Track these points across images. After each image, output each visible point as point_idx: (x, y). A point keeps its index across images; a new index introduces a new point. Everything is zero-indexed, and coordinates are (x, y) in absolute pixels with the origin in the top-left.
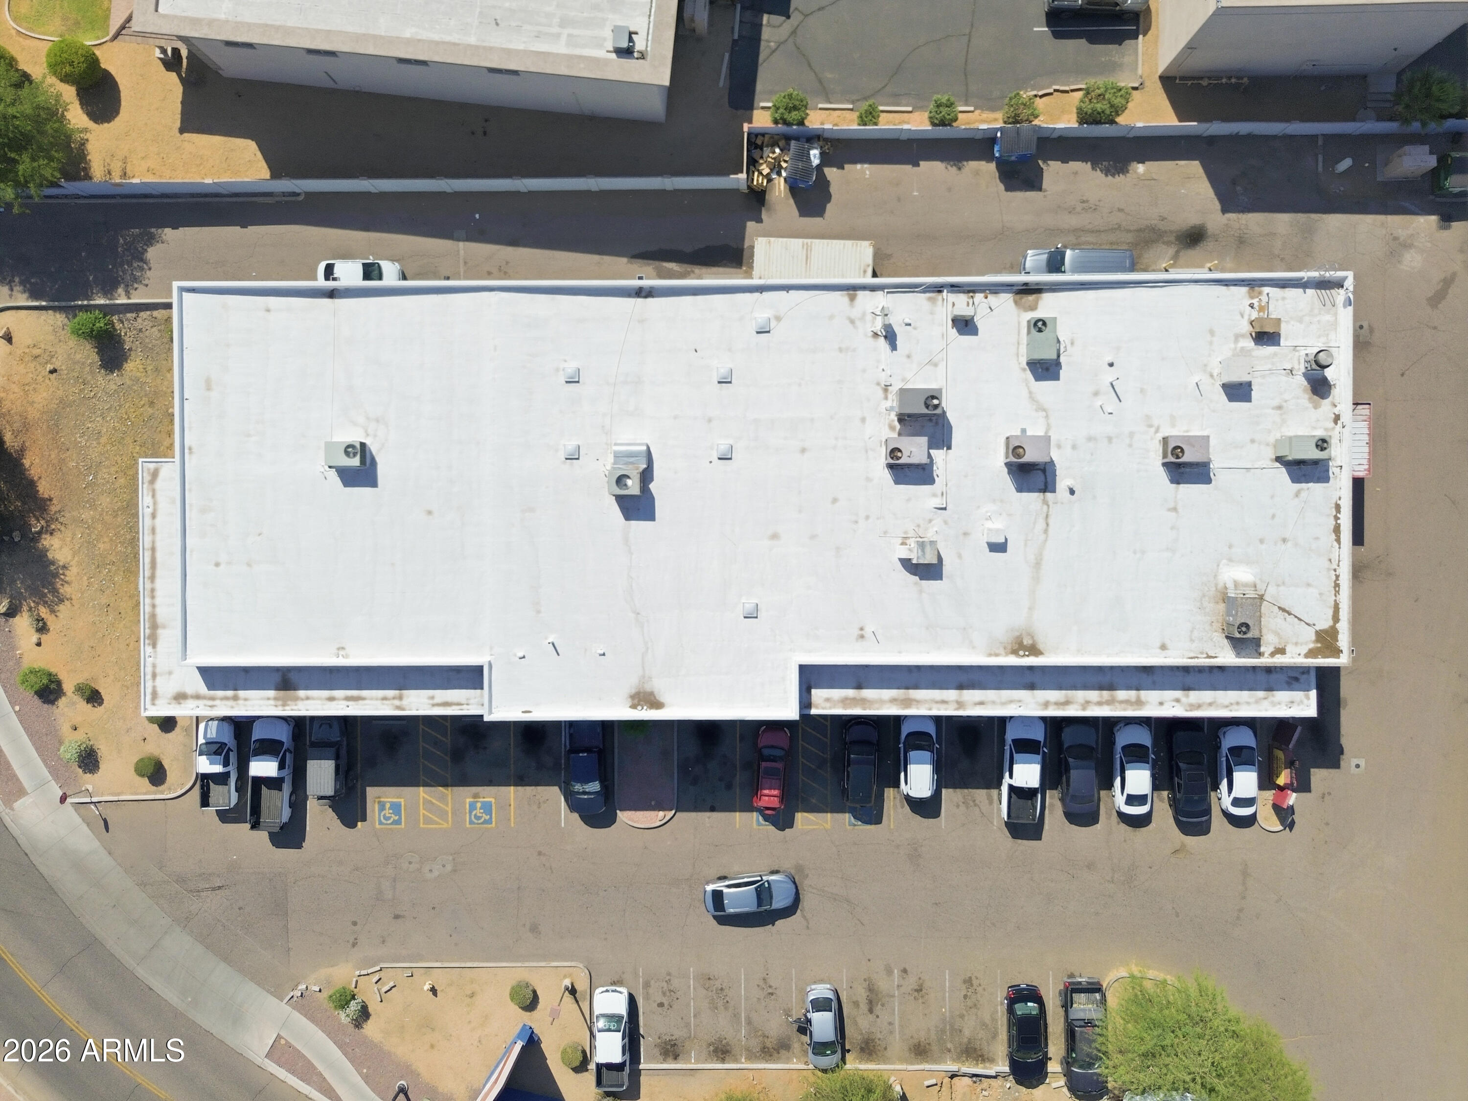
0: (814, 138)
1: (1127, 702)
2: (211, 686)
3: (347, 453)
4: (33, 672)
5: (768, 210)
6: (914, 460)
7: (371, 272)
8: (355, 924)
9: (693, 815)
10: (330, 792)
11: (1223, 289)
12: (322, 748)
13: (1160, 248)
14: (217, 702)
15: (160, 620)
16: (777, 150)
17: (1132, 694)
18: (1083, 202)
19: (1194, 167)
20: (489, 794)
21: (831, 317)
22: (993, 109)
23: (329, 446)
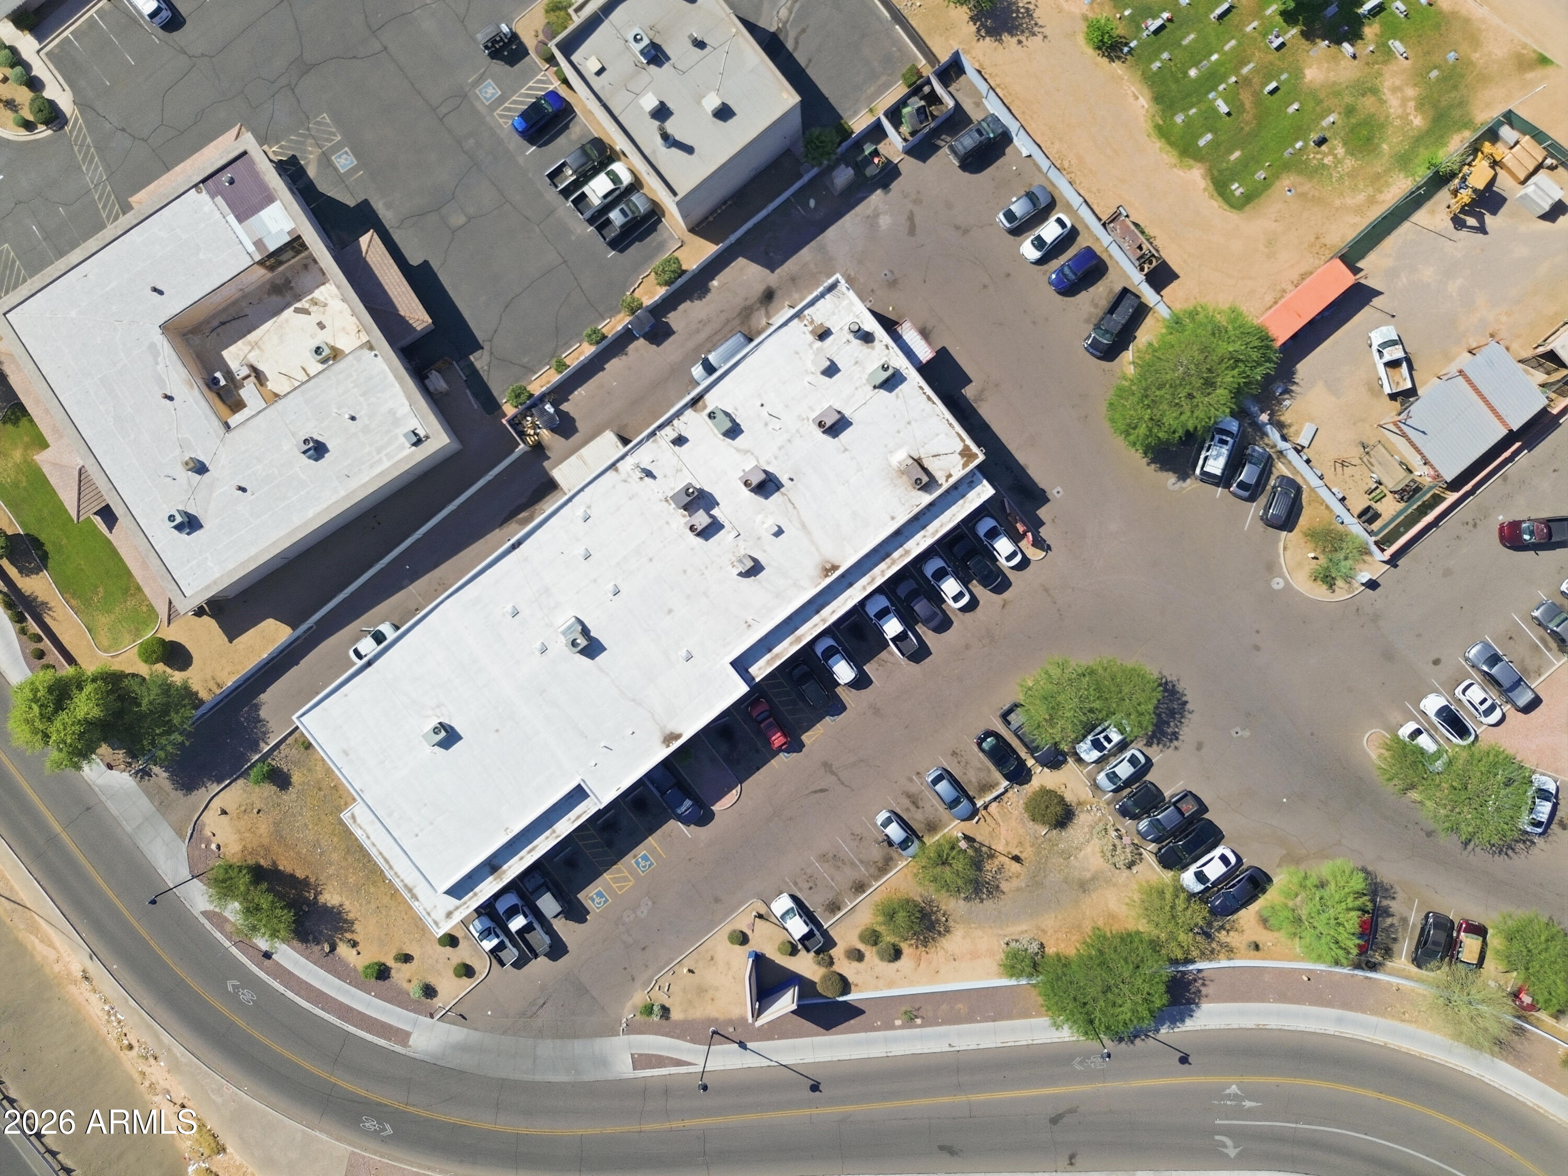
0: (542, 398)
1: (901, 556)
2: (459, 898)
3: (436, 733)
4: (367, 967)
5: (549, 450)
6: (705, 524)
7: (379, 638)
8: (625, 969)
9: (751, 779)
10: (559, 909)
11: (785, 329)
12: (539, 891)
13: (756, 314)
14: (468, 903)
15: (410, 885)
16: (529, 418)
17: (900, 551)
18: (700, 322)
19: (741, 262)
20: (641, 850)
21: (614, 487)
22: (619, 312)
23: (425, 736)
